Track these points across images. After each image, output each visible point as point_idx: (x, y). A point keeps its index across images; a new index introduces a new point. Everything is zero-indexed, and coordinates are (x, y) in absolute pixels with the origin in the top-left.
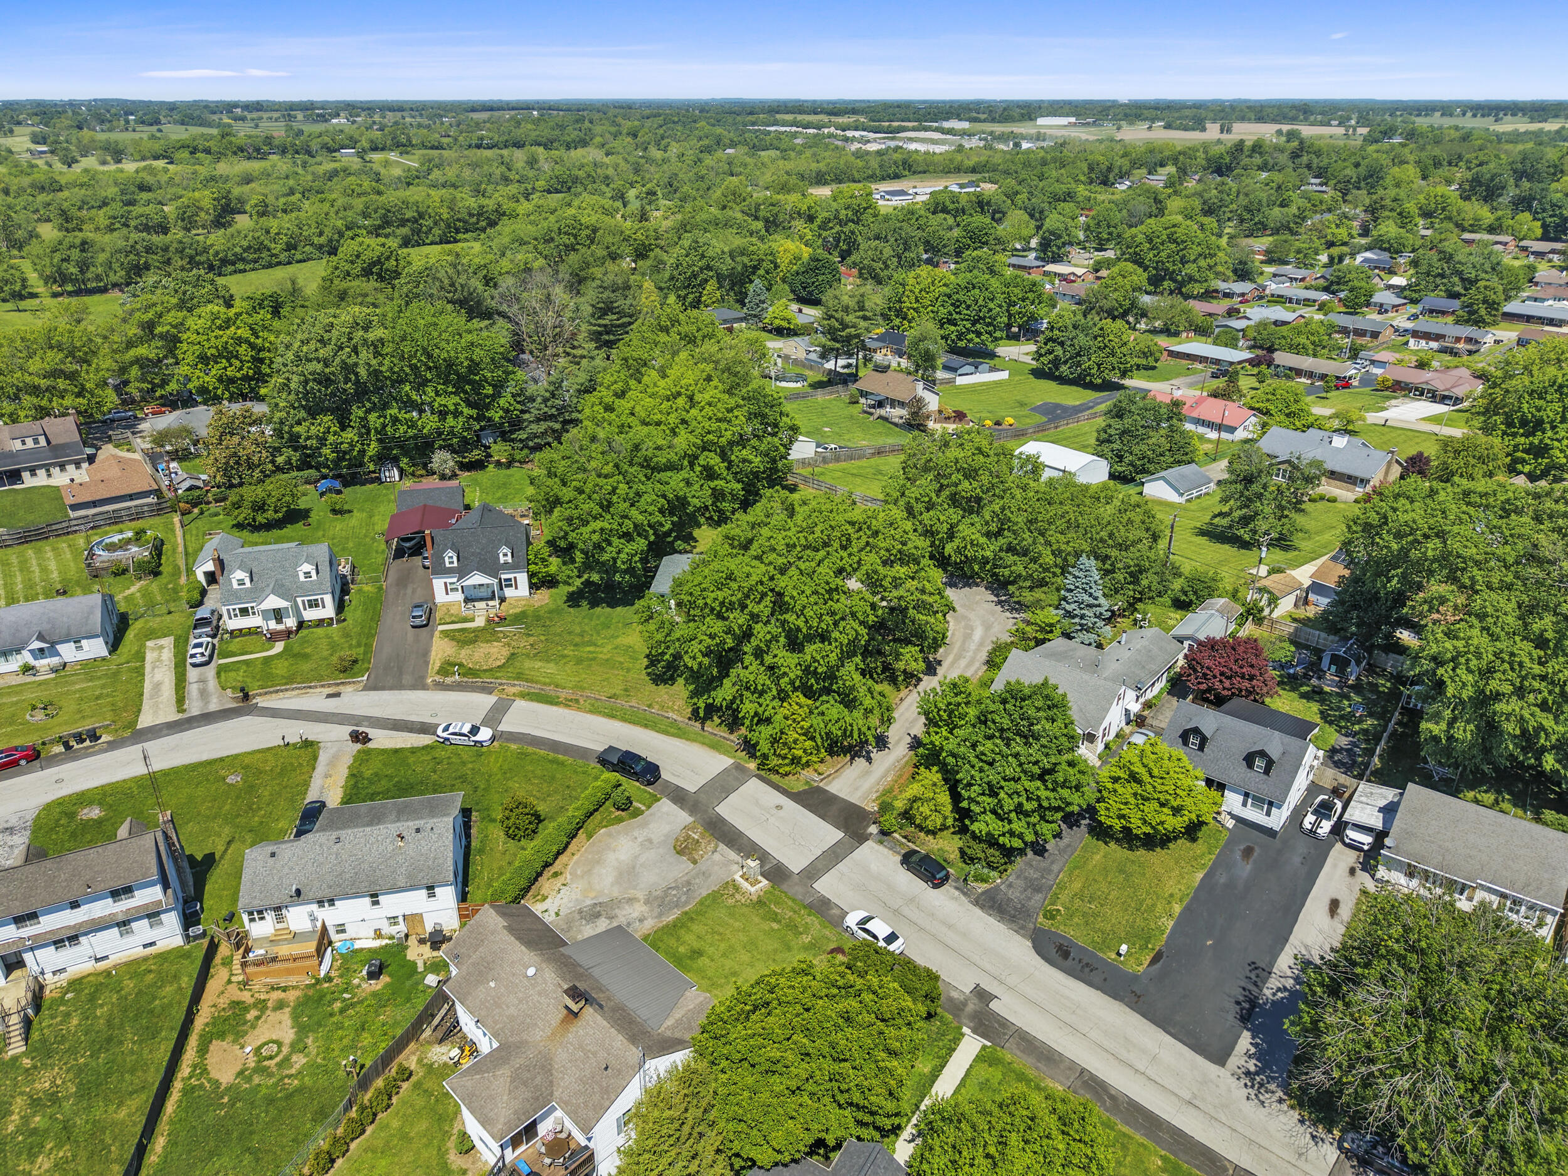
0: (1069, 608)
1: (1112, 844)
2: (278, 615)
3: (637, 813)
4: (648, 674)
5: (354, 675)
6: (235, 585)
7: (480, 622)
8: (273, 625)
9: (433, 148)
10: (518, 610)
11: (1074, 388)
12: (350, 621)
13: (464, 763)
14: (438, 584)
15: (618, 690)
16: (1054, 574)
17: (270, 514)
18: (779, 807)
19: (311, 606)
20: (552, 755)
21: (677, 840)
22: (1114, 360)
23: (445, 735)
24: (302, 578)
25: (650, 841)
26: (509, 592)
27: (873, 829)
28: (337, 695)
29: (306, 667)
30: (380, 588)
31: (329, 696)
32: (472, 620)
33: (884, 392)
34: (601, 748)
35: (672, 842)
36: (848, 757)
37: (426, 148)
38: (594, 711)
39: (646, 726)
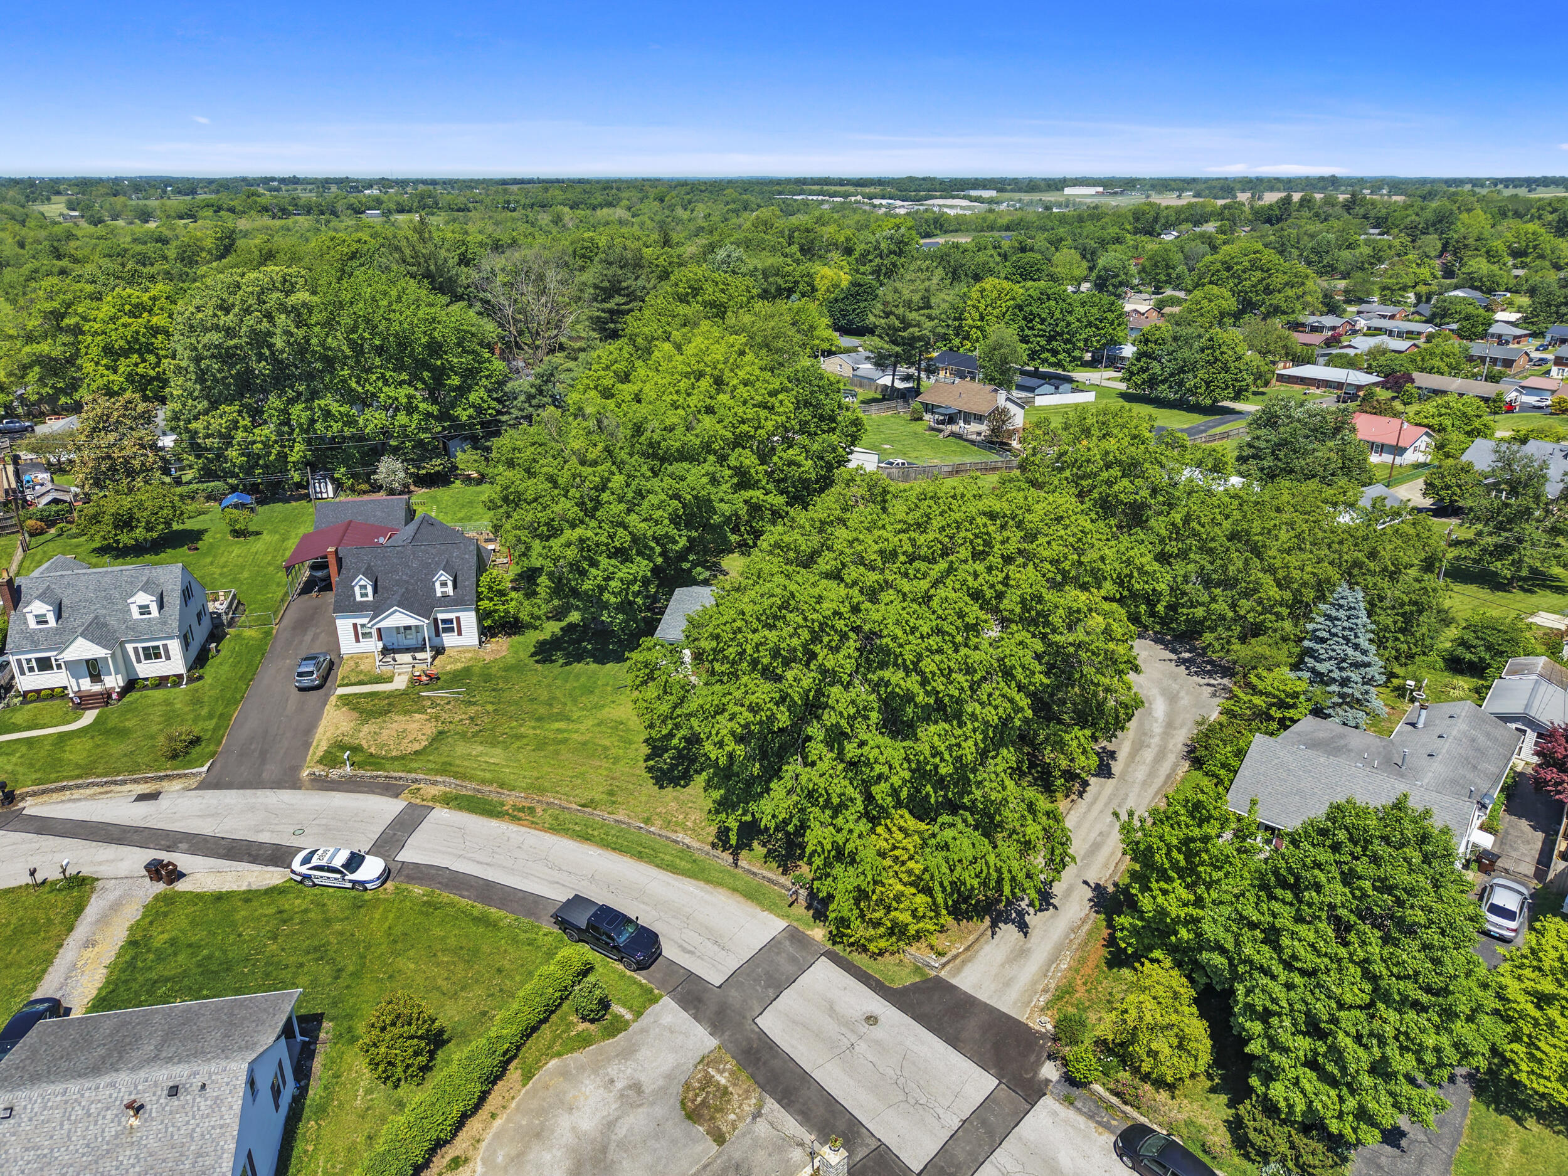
0: (1322, 668)
1: (1531, 1123)
2: (93, 669)
3: (617, 1027)
4: (650, 769)
5: (190, 764)
6: (32, 624)
7: (400, 683)
8: (86, 684)
9: (459, 210)
10: (459, 666)
11: (1176, 412)
12: (208, 680)
13: (328, 922)
14: (344, 626)
15: (597, 793)
16: (1279, 617)
17: (139, 533)
18: (871, 1020)
19: (148, 657)
20: (479, 908)
21: (687, 1086)
22: (1228, 377)
23: (304, 870)
24: (135, 614)
25: (637, 1087)
26: (449, 640)
27: (1050, 1071)
28: (153, 796)
29: (117, 748)
30: (268, 634)
31: (142, 798)
32: (390, 680)
33: (955, 404)
34: (562, 896)
35: (677, 1089)
36: (987, 921)
37: (452, 210)
38: (558, 828)
39: (639, 857)
